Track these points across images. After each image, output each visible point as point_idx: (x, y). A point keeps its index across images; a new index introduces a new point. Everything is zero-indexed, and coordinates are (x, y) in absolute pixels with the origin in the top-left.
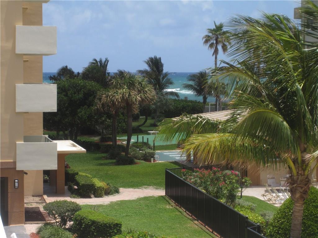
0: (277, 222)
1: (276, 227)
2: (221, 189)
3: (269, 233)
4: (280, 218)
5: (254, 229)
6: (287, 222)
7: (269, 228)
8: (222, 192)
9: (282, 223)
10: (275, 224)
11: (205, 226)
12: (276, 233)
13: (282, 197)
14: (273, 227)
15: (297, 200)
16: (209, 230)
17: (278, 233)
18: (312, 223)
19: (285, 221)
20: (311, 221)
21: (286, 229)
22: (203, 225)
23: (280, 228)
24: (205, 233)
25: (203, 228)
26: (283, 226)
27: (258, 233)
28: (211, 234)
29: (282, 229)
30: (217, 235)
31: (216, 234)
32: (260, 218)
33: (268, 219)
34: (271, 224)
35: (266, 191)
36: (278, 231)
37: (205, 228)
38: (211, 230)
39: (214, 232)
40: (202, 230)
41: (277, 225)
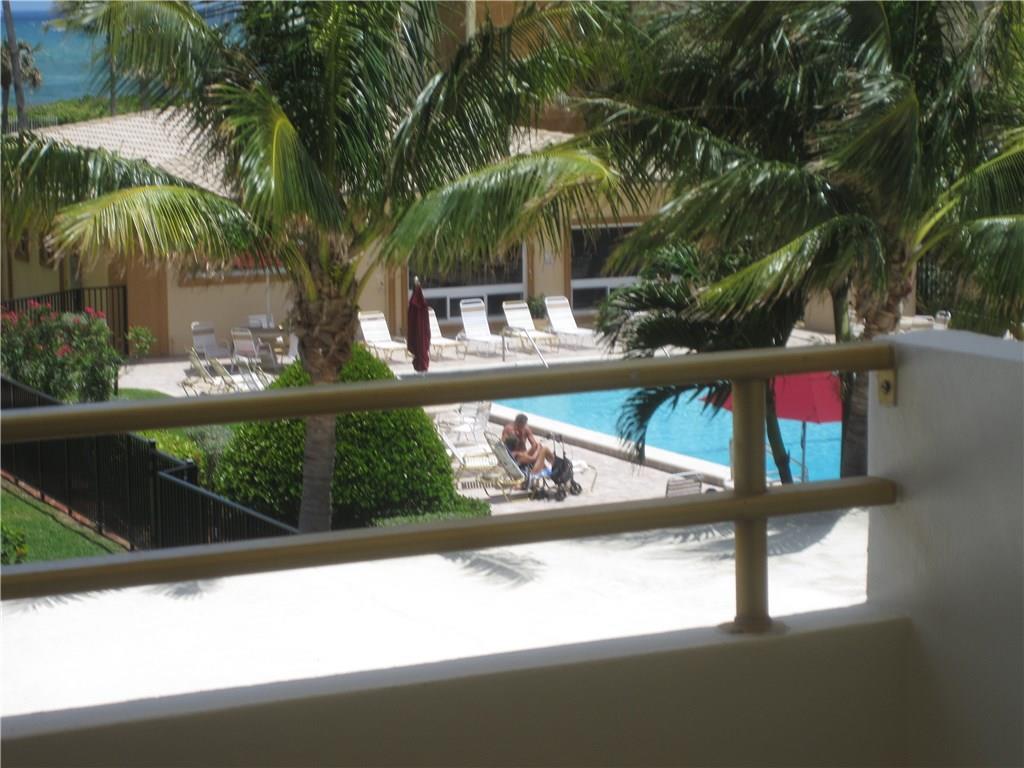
0: (248, 451)
1: (244, 464)
2: (62, 365)
3: (223, 485)
4: (255, 437)
5: (179, 474)
6: (278, 448)
7: (225, 469)
8: (63, 374)
9: (262, 452)
10: (240, 456)
11: (17, 484)
12: (245, 484)
13: (241, 386)
14: (236, 465)
15: (318, 371)
16: (29, 493)
17: (252, 482)
18: (350, 447)
19: (271, 446)
20: (347, 440)
21: (274, 470)
22: (9, 480)
23: (256, 466)
24: (19, 501)
25: (12, 487)
26: (264, 460)
27: (192, 483)
28: (40, 504)
29: (263, 469)
30: (59, 505)
31: (53, 502)
32: (187, 446)
33: (214, 448)
34: (230, 459)
35: (190, 372)
36: (252, 476)
37: (17, 489)
38: (37, 494)
39: (47, 498)
40: (9, 495)
41: (247, 460)
